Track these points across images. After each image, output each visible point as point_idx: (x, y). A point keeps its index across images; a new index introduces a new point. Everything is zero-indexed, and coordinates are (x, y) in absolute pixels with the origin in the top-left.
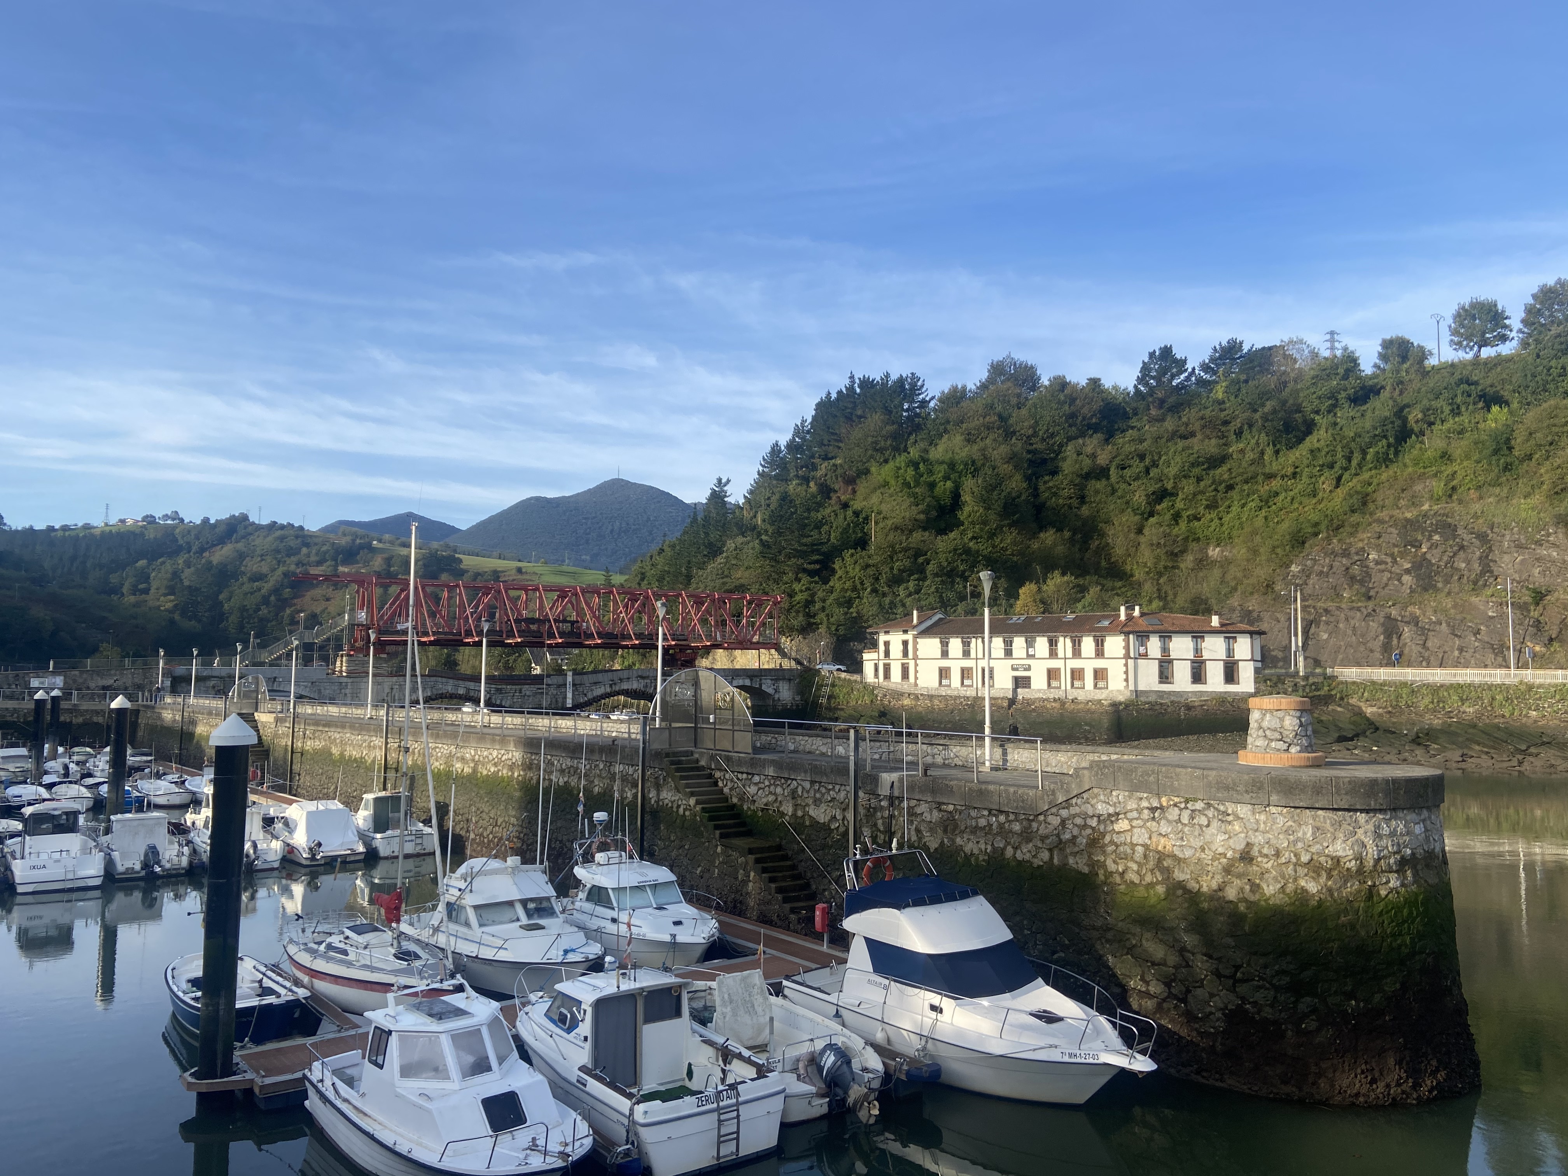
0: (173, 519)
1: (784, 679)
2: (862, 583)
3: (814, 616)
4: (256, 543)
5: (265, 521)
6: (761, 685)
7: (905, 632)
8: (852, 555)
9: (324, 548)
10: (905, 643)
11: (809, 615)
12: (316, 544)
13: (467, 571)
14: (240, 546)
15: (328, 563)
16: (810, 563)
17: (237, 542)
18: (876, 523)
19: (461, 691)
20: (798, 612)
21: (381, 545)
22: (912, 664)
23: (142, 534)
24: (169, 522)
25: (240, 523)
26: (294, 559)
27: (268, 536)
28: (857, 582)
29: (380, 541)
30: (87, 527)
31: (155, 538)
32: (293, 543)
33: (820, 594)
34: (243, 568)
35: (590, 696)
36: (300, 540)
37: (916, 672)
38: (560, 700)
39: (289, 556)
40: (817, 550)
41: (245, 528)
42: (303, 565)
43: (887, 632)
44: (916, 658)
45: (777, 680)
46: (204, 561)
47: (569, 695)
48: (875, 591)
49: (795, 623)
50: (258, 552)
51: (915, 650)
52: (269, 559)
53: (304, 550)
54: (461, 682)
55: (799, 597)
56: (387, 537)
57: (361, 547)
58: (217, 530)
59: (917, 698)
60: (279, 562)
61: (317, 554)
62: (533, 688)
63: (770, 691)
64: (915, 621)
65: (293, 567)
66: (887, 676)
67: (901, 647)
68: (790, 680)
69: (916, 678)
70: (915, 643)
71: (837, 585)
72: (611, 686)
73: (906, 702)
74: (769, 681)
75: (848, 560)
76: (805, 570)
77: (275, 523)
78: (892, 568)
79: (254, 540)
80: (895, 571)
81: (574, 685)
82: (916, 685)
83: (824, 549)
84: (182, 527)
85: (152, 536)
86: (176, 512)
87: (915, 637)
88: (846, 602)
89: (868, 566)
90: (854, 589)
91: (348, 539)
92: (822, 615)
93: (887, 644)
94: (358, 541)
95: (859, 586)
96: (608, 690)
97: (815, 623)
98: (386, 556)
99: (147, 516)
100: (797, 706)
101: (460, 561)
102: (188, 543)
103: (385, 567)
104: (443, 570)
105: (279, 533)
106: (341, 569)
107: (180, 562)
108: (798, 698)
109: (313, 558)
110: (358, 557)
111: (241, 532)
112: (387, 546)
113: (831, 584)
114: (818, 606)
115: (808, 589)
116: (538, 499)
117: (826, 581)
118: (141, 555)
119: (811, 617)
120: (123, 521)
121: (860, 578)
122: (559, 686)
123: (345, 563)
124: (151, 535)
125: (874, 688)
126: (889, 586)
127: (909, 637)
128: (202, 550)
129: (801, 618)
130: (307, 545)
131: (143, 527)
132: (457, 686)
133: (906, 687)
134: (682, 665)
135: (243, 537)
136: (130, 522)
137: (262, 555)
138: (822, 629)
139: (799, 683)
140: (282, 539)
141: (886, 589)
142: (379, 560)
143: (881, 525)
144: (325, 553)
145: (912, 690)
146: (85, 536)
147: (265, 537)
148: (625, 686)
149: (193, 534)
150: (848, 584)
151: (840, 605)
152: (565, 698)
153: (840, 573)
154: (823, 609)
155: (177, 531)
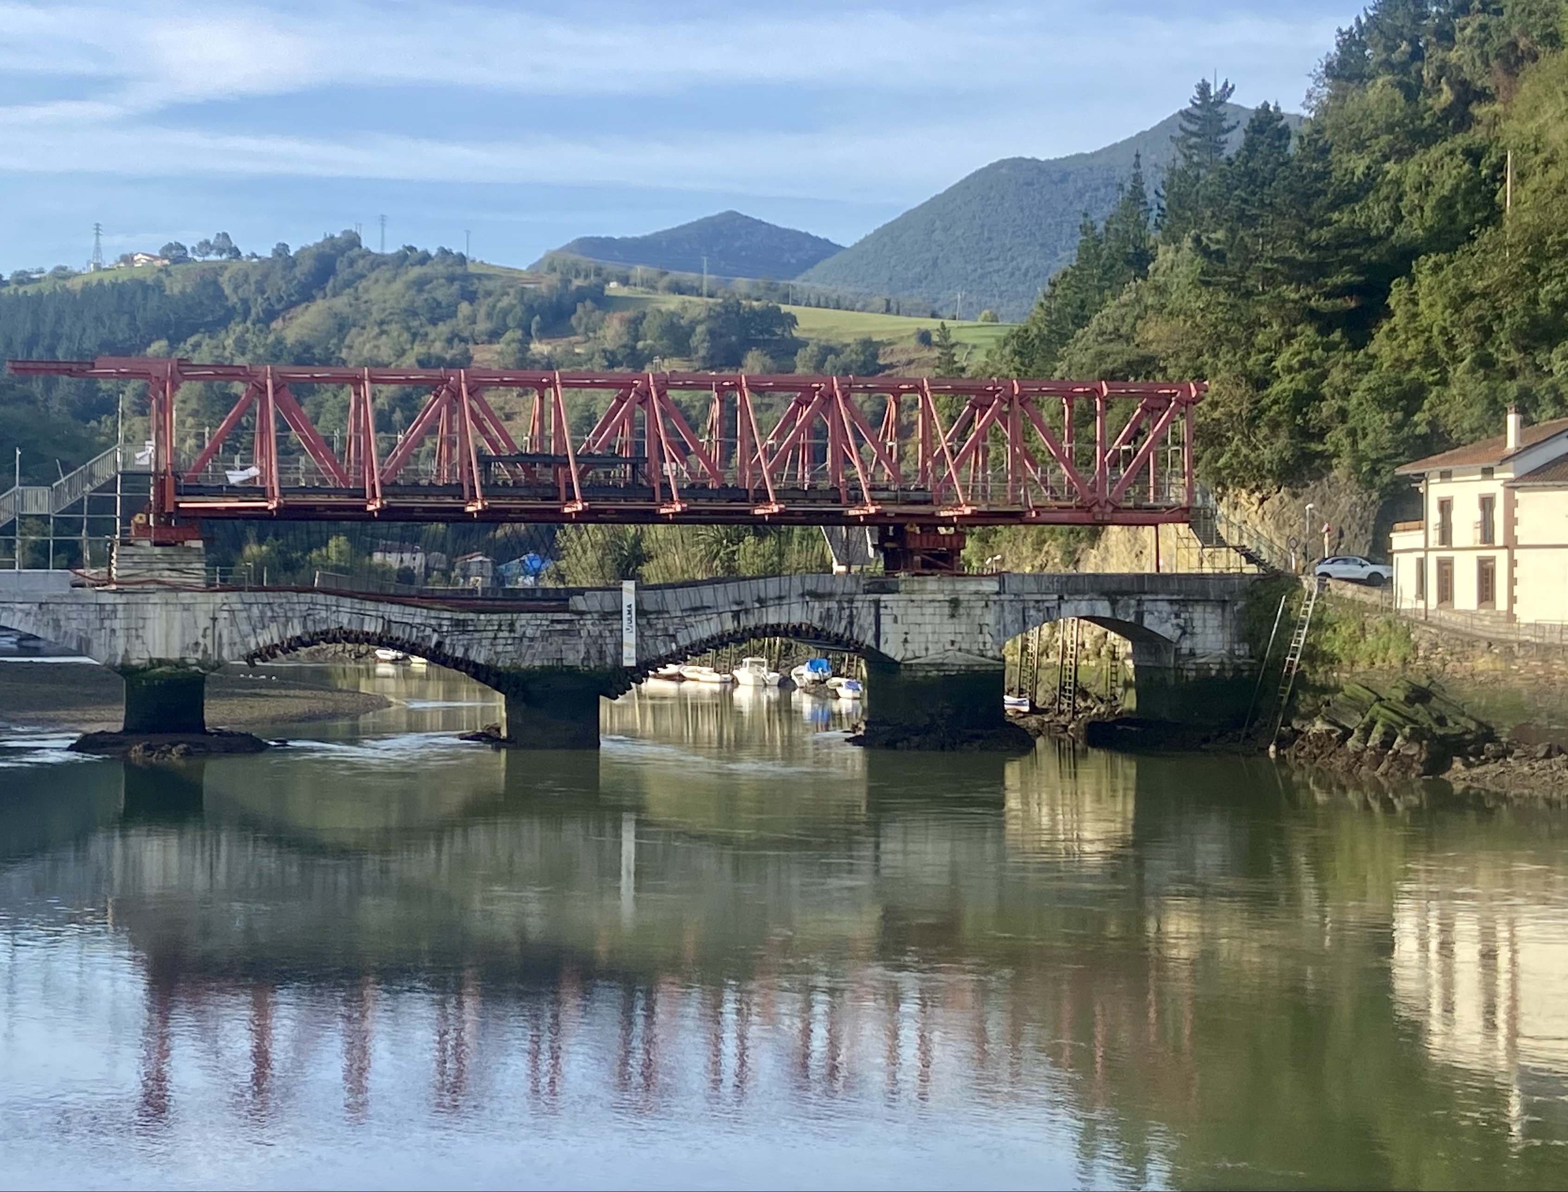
0: (221, 252)
1: (1206, 601)
2: (1450, 343)
3: (1320, 436)
4: (373, 295)
5: (391, 249)
6: (1140, 616)
7: (1488, 472)
8: (1437, 268)
9: (505, 302)
10: (1487, 503)
11: (1306, 434)
12: (489, 294)
13: (804, 344)
14: (341, 303)
15: (509, 335)
16: (1328, 296)
17: (334, 296)
18: (1521, 176)
19: (371, 626)
20: (1275, 426)
21: (624, 292)
22: (1501, 558)
23: (159, 286)
24: (213, 257)
25: (342, 252)
26: (444, 328)
27: (395, 278)
28: (1438, 341)
29: (625, 281)
30: (62, 274)
31: (183, 293)
32: (443, 293)
33: (1337, 376)
34: (344, 354)
35: (683, 640)
36: (456, 285)
37: (1512, 581)
38: (610, 649)
39: (434, 322)
40: (1354, 260)
41: (352, 263)
42: (463, 340)
43: (1446, 476)
44: (1511, 544)
45: (1184, 603)
46: (271, 338)
47: (630, 639)
48: (1485, 363)
49: (1266, 453)
50: (376, 316)
51: (1511, 522)
52: (394, 329)
53: (465, 308)
54: (369, 605)
55: (1282, 386)
56: (639, 271)
57: (581, 295)
58: (298, 272)
59: (1509, 653)
60: (415, 336)
61: (489, 316)
62: (543, 620)
63: (1168, 630)
64: (1512, 442)
65: (438, 348)
66: (1446, 593)
67: (1478, 515)
68: (1223, 603)
69: (1512, 599)
70: (1511, 505)
71: (1386, 351)
72: (736, 615)
73: (1483, 663)
74: (1165, 607)
75: (1425, 280)
76: (1313, 315)
77: (412, 249)
78: (1534, 301)
79: (367, 290)
80: (1544, 309)
81: (641, 612)
82: (1511, 617)
83: (1372, 256)
84: (235, 265)
85: (176, 290)
86: (226, 236)
87: (1511, 487)
88: (1402, 395)
89: (1468, 296)
90: (1430, 359)
91: (554, 279)
92: (1338, 435)
93: (1445, 506)
94: (577, 283)
95: (1442, 353)
96: (730, 625)
97: (1320, 455)
98: (629, 314)
99: (170, 247)
100: (1237, 669)
101: (792, 320)
102: (245, 301)
103: (625, 339)
104: (748, 343)
105: (415, 272)
106: (539, 348)
107: (229, 342)
108: (1242, 650)
109: (483, 326)
110: (574, 321)
111: (343, 272)
112: (638, 292)
113: (1372, 348)
114: (1328, 408)
115: (1307, 364)
116: (1017, 163)
117: (1357, 345)
118: (160, 329)
119: (1311, 437)
120: (128, 259)
121: (1443, 331)
122: (605, 616)
123: (547, 332)
124: (174, 287)
125: (1413, 623)
126: (1524, 349)
127: (1495, 487)
128: (271, 315)
129: (1282, 440)
130: (471, 297)
131: (165, 270)
132: (362, 614)
133: (1486, 625)
134: (925, 564)
135: (348, 284)
136: (141, 259)
137: (382, 323)
138: (1340, 472)
139: (1246, 610)
140: (420, 284)
141: (1515, 357)
142: (616, 323)
143: (1533, 183)
144: (505, 313)
145: (1501, 631)
146: (54, 293)
147: (389, 282)
148: (772, 617)
149: (252, 279)
150: (1414, 346)
151: (1384, 403)
152: (620, 645)
153: (1399, 319)
154: (1343, 414)
155: (227, 274)
